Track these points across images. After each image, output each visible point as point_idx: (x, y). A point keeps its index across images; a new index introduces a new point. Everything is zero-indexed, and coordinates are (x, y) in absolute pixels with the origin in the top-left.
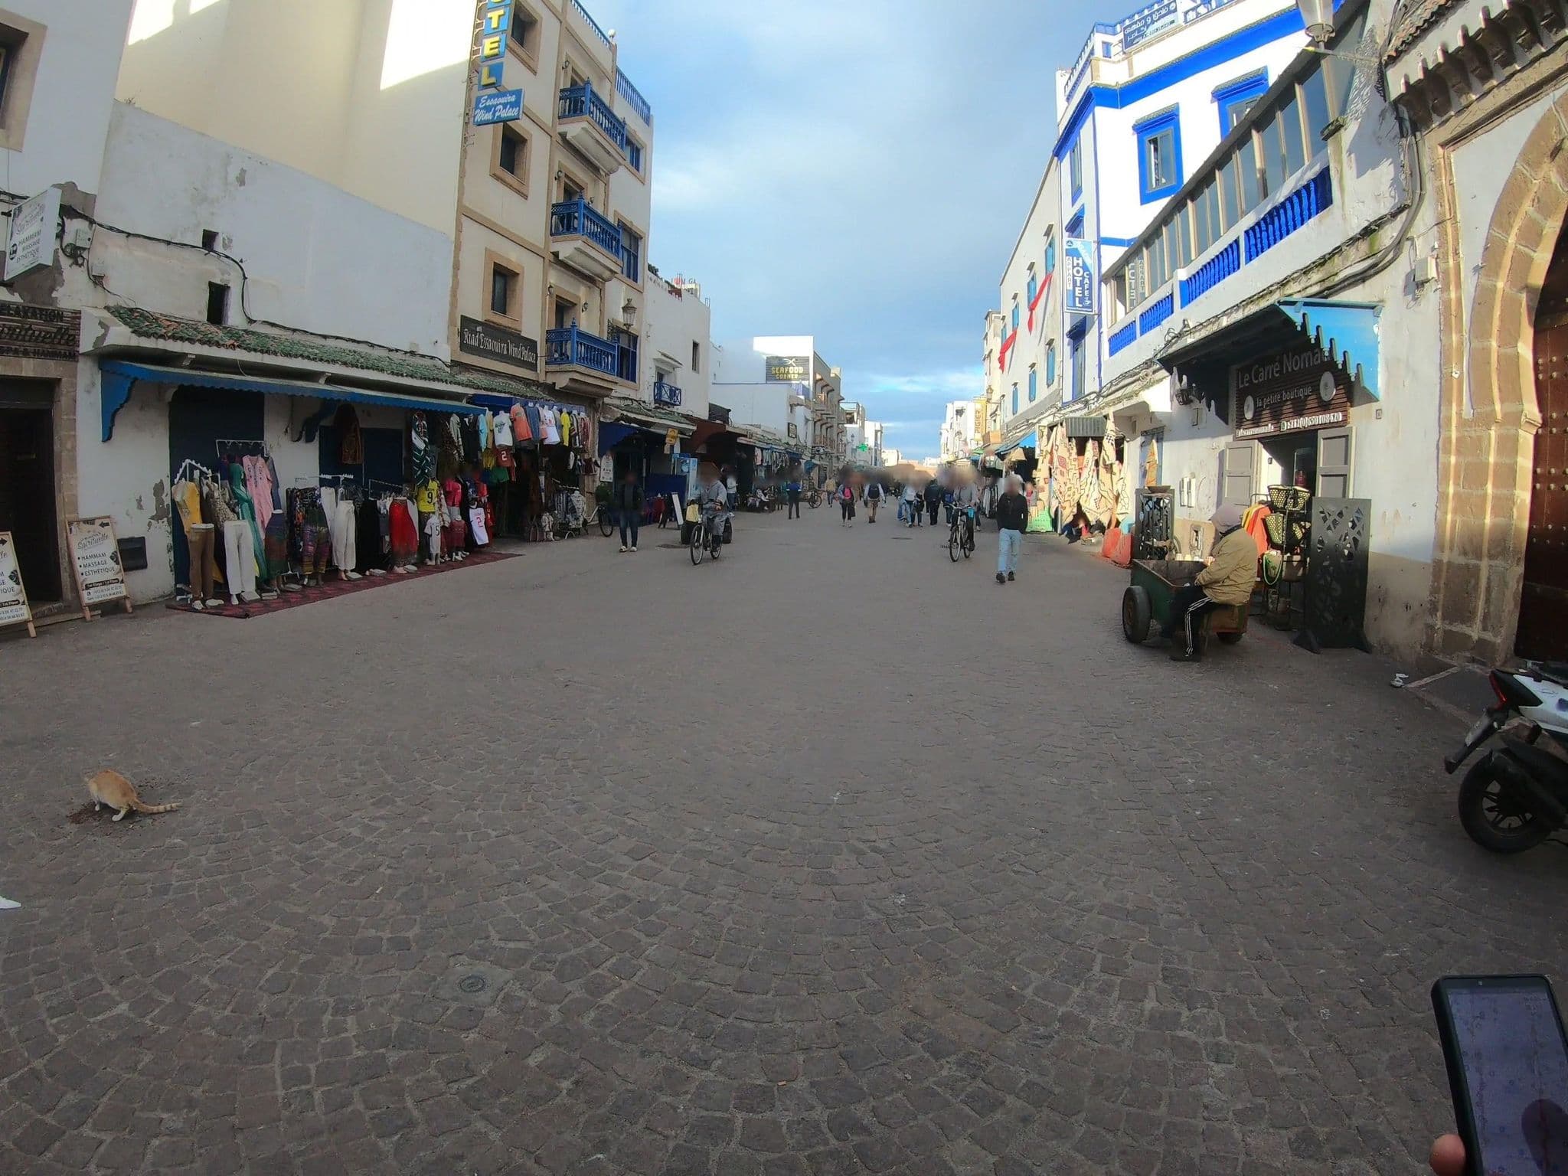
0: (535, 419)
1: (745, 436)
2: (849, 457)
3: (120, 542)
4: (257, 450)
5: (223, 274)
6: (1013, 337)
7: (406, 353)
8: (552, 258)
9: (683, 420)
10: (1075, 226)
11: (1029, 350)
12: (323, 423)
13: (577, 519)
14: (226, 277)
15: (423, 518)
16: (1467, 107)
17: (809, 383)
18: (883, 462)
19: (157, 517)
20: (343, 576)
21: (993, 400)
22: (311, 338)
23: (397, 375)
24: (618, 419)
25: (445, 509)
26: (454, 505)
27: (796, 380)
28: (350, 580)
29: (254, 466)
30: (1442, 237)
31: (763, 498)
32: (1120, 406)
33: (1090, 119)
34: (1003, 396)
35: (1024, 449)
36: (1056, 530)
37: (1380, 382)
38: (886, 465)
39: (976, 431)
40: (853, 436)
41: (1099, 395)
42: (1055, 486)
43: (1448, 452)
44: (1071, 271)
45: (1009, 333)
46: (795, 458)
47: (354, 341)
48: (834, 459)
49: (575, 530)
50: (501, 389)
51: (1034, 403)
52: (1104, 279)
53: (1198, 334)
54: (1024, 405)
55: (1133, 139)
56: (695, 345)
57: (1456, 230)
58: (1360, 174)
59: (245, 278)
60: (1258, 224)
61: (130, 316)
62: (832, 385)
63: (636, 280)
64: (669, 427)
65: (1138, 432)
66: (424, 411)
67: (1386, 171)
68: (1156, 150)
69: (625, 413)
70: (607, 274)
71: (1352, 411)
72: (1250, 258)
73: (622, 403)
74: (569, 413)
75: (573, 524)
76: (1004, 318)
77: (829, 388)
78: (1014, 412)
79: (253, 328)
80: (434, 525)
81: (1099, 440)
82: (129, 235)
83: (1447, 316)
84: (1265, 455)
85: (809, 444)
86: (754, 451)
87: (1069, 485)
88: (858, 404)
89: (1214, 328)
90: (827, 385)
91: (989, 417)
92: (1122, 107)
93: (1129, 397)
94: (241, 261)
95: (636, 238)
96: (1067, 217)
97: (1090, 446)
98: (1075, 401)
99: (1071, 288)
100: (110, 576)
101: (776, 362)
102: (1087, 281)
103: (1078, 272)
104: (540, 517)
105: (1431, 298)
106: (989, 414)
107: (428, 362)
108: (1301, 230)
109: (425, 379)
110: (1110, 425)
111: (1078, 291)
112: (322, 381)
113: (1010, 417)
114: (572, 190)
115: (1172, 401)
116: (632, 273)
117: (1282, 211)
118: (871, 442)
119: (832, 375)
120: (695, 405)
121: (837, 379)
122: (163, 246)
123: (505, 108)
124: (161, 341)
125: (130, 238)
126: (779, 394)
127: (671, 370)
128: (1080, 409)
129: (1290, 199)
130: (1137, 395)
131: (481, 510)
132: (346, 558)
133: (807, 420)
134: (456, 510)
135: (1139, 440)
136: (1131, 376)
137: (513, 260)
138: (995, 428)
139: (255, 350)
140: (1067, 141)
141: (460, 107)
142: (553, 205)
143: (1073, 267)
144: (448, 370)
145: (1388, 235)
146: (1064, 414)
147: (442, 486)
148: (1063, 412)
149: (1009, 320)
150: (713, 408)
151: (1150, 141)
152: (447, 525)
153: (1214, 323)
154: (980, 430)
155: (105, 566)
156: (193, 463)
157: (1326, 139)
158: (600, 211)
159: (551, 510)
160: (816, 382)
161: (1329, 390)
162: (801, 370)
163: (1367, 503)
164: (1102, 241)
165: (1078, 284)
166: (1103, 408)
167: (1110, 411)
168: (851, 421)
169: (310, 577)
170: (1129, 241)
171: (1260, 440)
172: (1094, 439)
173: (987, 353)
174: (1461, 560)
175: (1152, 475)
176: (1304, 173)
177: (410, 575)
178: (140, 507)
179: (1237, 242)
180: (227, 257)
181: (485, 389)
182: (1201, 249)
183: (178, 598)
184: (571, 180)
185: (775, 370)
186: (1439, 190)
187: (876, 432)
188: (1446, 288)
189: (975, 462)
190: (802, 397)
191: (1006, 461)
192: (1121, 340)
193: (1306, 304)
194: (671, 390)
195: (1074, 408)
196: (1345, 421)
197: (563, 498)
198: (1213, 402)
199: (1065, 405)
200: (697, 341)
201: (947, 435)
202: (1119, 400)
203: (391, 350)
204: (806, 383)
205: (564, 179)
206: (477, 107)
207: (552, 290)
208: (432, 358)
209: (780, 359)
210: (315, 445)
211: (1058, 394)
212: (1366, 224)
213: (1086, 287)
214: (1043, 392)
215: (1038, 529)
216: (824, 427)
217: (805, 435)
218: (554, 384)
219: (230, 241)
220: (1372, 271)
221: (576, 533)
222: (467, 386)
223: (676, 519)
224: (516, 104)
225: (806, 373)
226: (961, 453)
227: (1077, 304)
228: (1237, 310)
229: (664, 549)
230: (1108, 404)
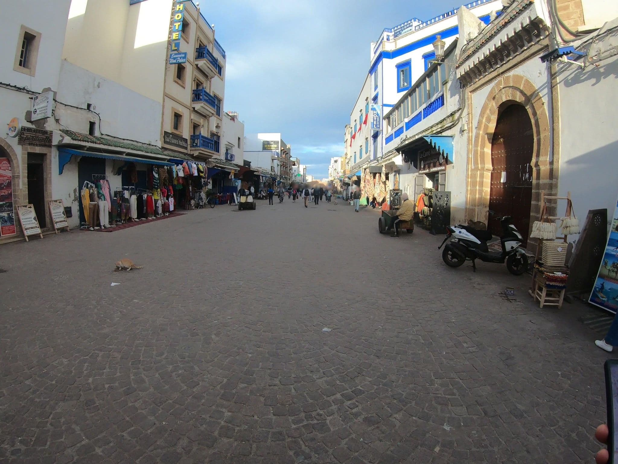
0: (190, 167)
1: (257, 172)
2: (293, 179)
3: (65, 208)
4: (104, 178)
5: (93, 118)
6: (355, 135)
7: (148, 144)
8: (192, 109)
9: (235, 166)
10: (375, 99)
11: (360, 140)
12: (124, 169)
13: (203, 202)
14: (94, 119)
15: (156, 201)
16: (476, 82)
17: (279, 151)
18: (306, 181)
19: (75, 200)
20: (133, 220)
21: (348, 158)
22: (119, 140)
23: (147, 152)
24: (214, 167)
25: (162, 198)
26: (164, 197)
27: (273, 150)
28: (135, 221)
29: (104, 183)
30: (469, 118)
31: (263, 194)
32: (386, 163)
33: (381, 62)
34: (351, 156)
35: (357, 176)
36: (368, 204)
37: (454, 158)
38: (308, 181)
39: (342, 169)
40: (295, 171)
41: (382, 158)
42: (366, 189)
43: (468, 178)
44: (373, 116)
45: (353, 133)
46: (274, 179)
47: (132, 141)
48: (288, 180)
49: (201, 206)
50: (179, 157)
51: (361, 160)
52: (384, 118)
53: (410, 140)
54: (358, 160)
55: (396, 70)
56: (239, 138)
57: (472, 116)
58: (451, 97)
59: (100, 120)
60: (427, 107)
61: (67, 132)
62: (288, 152)
63: (219, 116)
64: (232, 169)
65: (393, 171)
66: (156, 165)
67: (457, 97)
68: (403, 74)
69: (216, 164)
70: (211, 114)
71: (447, 166)
72: (424, 118)
73: (215, 161)
74: (201, 165)
75: (201, 204)
76: (351, 128)
77: (286, 153)
78: (355, 162)
79: (103, 137)
80: (160, 203)
81: (380, 173)
82: (66, 105)
83: (469, 140)
84: (427, 179)
85: (279, 174)
86: (260, 177)
87: (371, 189)
88: (297, 158)
89: (414, 139)
90: (286, 152)
91: (346, 164)
92: (392, 59)
93: (389, 160)
94: (99, 114)
95: (220, 100)
96: (373, 97)
97: (377, 175)
98: (374, 160)
99: (373, 121)
100: (62, 219)
101: (266, 143)
102: (378, 119)
103: (375, 116)
104: (190, 201)
105: (465, 134)
106: (346, 162)
107: (154, 148)
108: (437, 111)
109: (155, 154)
110: (384, 169)
111: (375, 122)
112: (124, 155)
113: (353, 164)
114: (199, 84)
115: (402, 161)
116: (218, 113)
117: (433, 104)
118: (302, 173)
119: (287, 148)
120: (239, 161)
121: (289, 149)
122: (75, 109)
123: (181, 59)
124: (79, 142)
125: (66, 106)
126: (267, 155)
127: (231, 148)
128: (376, 162)
129: (435, 101)
130: (391, 159)
131: (172, 199)
132: (134, 214)
133: (278, 165)
134: (165, 198)
135: (393, 174)
136: (392, 152)
137: (180, 111)
138: (348, 168)
139: (106, 145)
140: (373, 69)
141: (164, 58)
142: (193, 90)
143: (374, 114)
144: (160, 150)
145: (457, 116)
146: (371, 164)
147: (161, 190)
148: (370, 163)
149: (353, 129)
150: (245, 161)
151: (401, 71)
152: (163, 204)
153: (414, 137)
154: (343, 168)
155: (60, 216)
156: (88, 182)
157: (443, 85)
158: (208, 91)
159: (194, 199)
160: (281, 150)
161: (442, 161)
162: (276, 146)
163: (450, 192)
164: (384, 105)
165: (375, 120)
166: (382, 163)
167: (384, 164)
168: (294, 165)
169: (124, 220)
170: (393, 105)
171: (425, 174)
172: (378, 173)
173: (345, 140)
174: (471, 207)
175: (397, 185)
176: (438, 94)
177: (153, 220)
178: (70, 197)
179: (421, 112)
180: (95, 113)
181: (173, 157)
182: (412, 113)
183: (82, 227)
184: (199, 81)
185: (266, 146)
186: (468, 104)
187: (304, 169)
188: (469, 133)
189: (341, 181)
190: (276, 156)
191: (351, 180)
192: (389, 140)
193: (431, 136)
194: (231, 155)
195: (374, 162)
196: (445, 169)
197: (198, 194)
198: (413, 163)
199: (371, 161)
200: (240, 137)
201: (331, 170)
202: (386, 161)
203: (143, 144)
204: (277, 151)
205: (196, 81)
206: (170, 58)
207: (192, 121)
208: (156, 146)
209: (268, 142)
210: (121, 176)
211: (369, 157)
212: (451, 112)
213: (378, 121)
214: (364, 156)
215: (362, 204)
216: (284, 167)
217: (277, 171)
218: (193, 154)
219: (95, 107)
220: (452, 126)
221: (202, 207)
222: (168, 156)
223: (235, 203)
224: (184, 58)
225: (278, 147)
226: (336, 177)
227: (375, 127)
228: (420, 134)
229: (233, 212)
230: (383, 162)
